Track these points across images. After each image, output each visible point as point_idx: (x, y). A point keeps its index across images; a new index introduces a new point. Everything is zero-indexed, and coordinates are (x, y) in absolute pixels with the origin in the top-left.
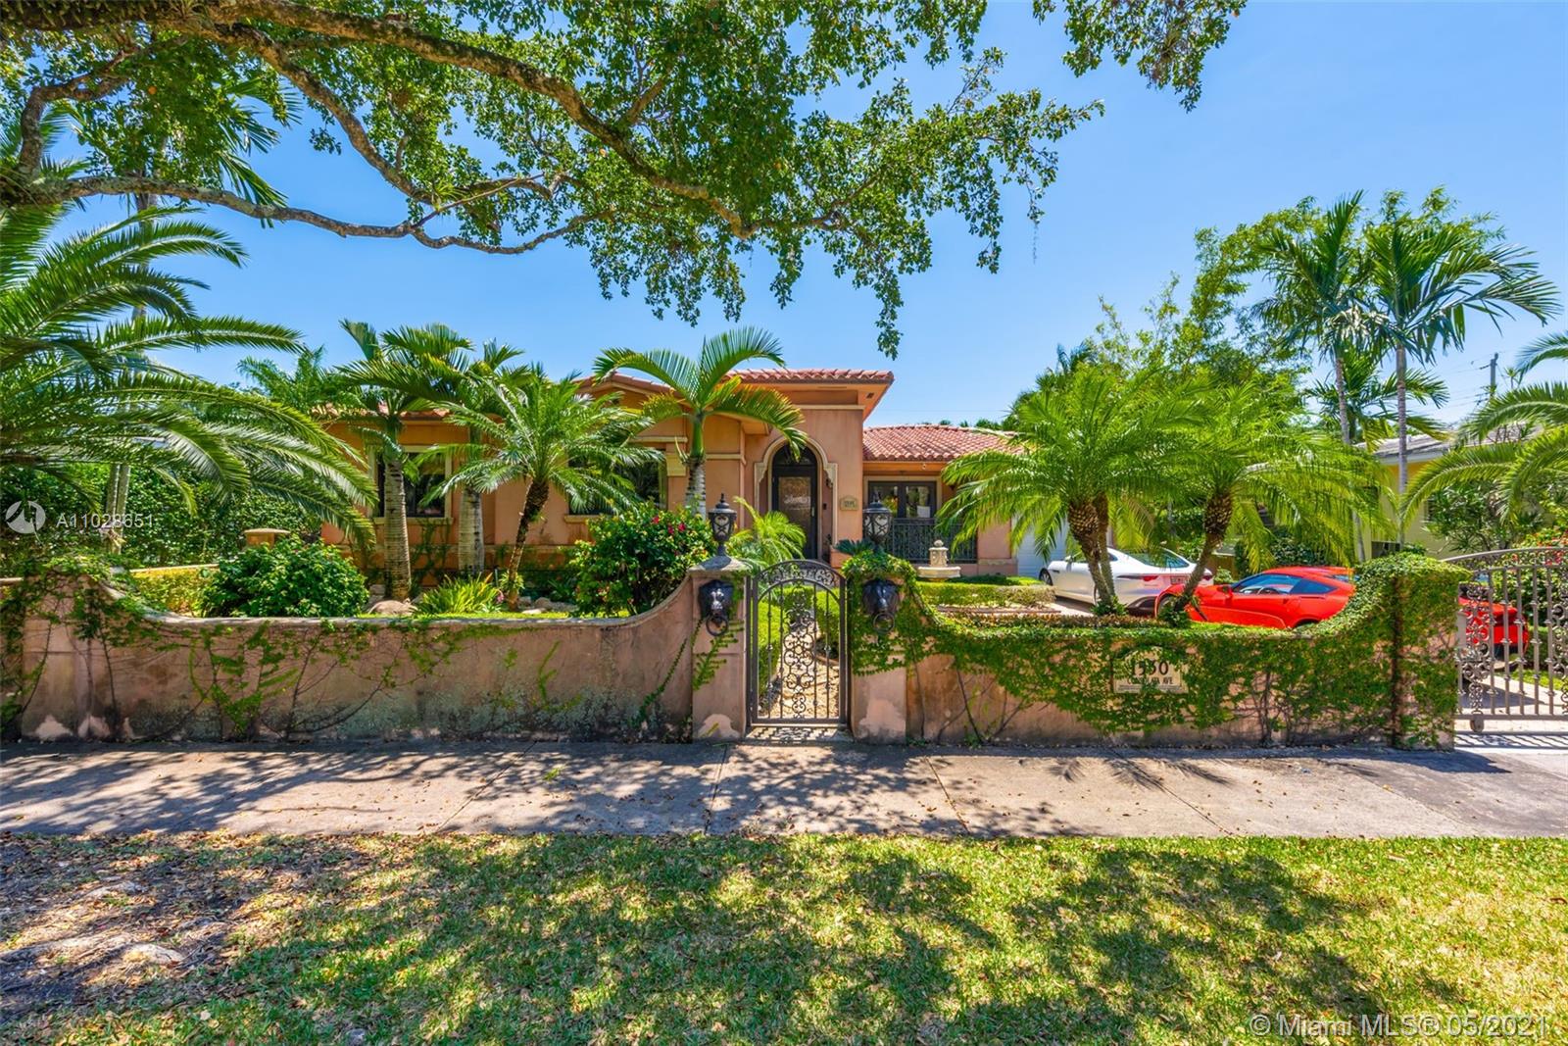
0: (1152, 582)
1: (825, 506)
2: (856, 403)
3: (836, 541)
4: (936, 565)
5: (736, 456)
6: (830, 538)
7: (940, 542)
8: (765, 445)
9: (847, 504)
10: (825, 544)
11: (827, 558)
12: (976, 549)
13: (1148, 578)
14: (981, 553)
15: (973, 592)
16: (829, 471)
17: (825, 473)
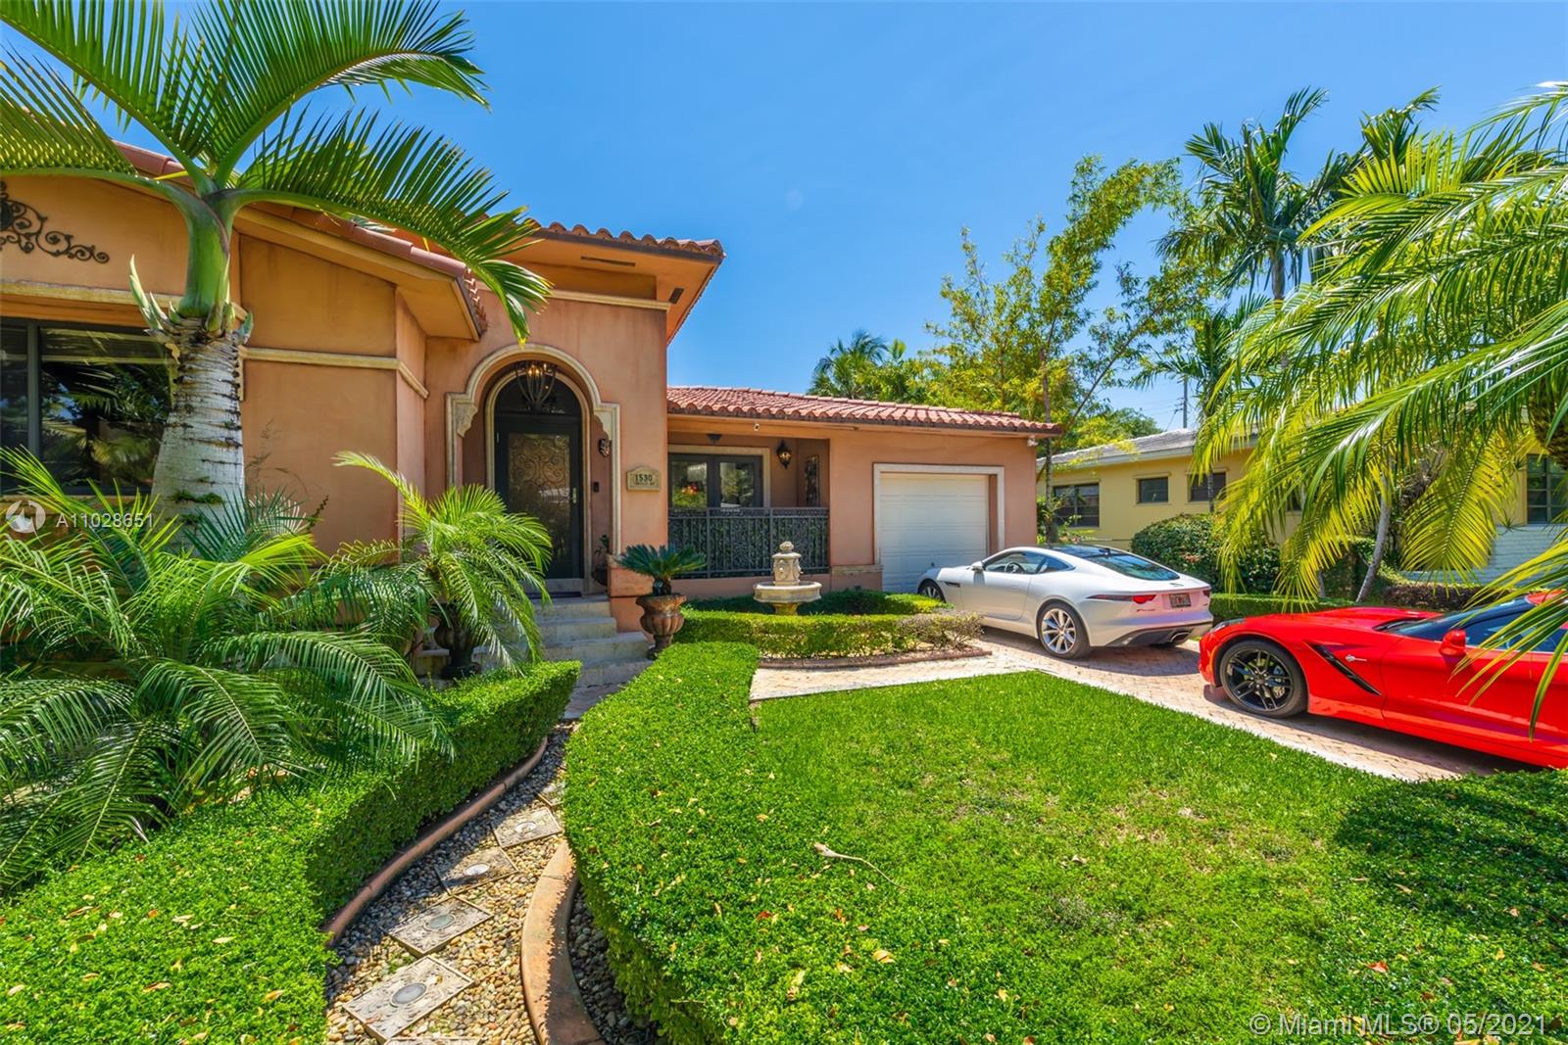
0: (1149, 605)
1: (595, 486)
2: (654, 298)
3: (619, 547)
4: (784, 582)
5: (386, 363)
6: (607, 542)
7: (788, 544)
8: (471, 363)
9: (640, 479)
10: (596, 552)
11: (602, 575)
12: (827, 553)
13: (1141, 599)
14: (836, 556)
15: (863, 629)
16: (605, 419)
17: (597, 424)
